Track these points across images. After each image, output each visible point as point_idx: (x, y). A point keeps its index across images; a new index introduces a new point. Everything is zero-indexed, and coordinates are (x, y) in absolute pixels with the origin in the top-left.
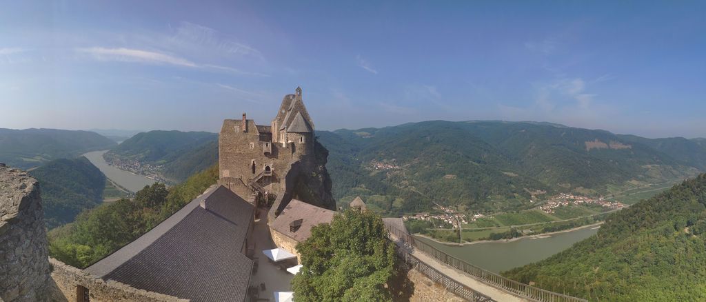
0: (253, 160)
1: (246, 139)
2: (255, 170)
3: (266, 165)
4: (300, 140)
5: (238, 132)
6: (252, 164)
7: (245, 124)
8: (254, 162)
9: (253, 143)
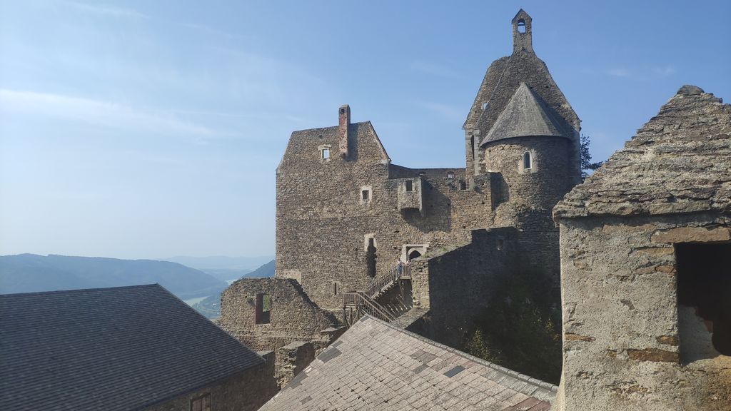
0: (367, 237)
1: (351, 178)
2: (377, 264)
3: (408, 248)
4: (521, 164)
5: (328, 160)
6: (366, 250)
7: (346, 135)
8: (371, 240)
9: (369, 188)
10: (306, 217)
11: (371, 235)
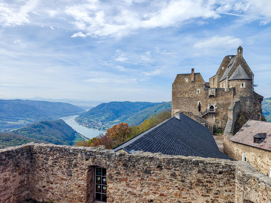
0: (199, 102)
1: (194, 87)
2: (201, 109)
3: (210, 105)
4: (241, 85)
5: (188, 82)
6: (198, 105)
7: (193, 76)
8: (200, 103)
9: (199, 90)
10: (181, 96)
11: (200, 101)
